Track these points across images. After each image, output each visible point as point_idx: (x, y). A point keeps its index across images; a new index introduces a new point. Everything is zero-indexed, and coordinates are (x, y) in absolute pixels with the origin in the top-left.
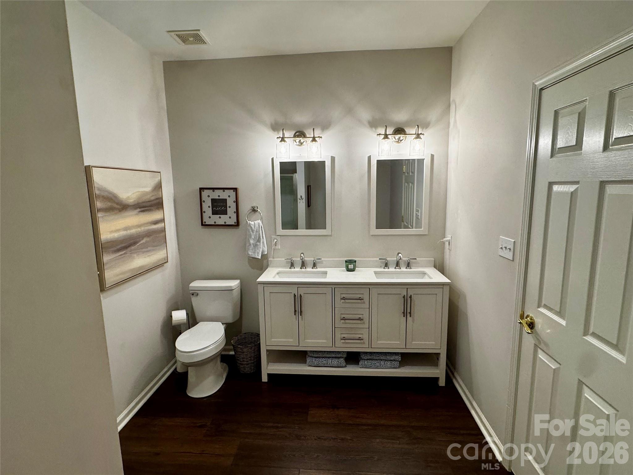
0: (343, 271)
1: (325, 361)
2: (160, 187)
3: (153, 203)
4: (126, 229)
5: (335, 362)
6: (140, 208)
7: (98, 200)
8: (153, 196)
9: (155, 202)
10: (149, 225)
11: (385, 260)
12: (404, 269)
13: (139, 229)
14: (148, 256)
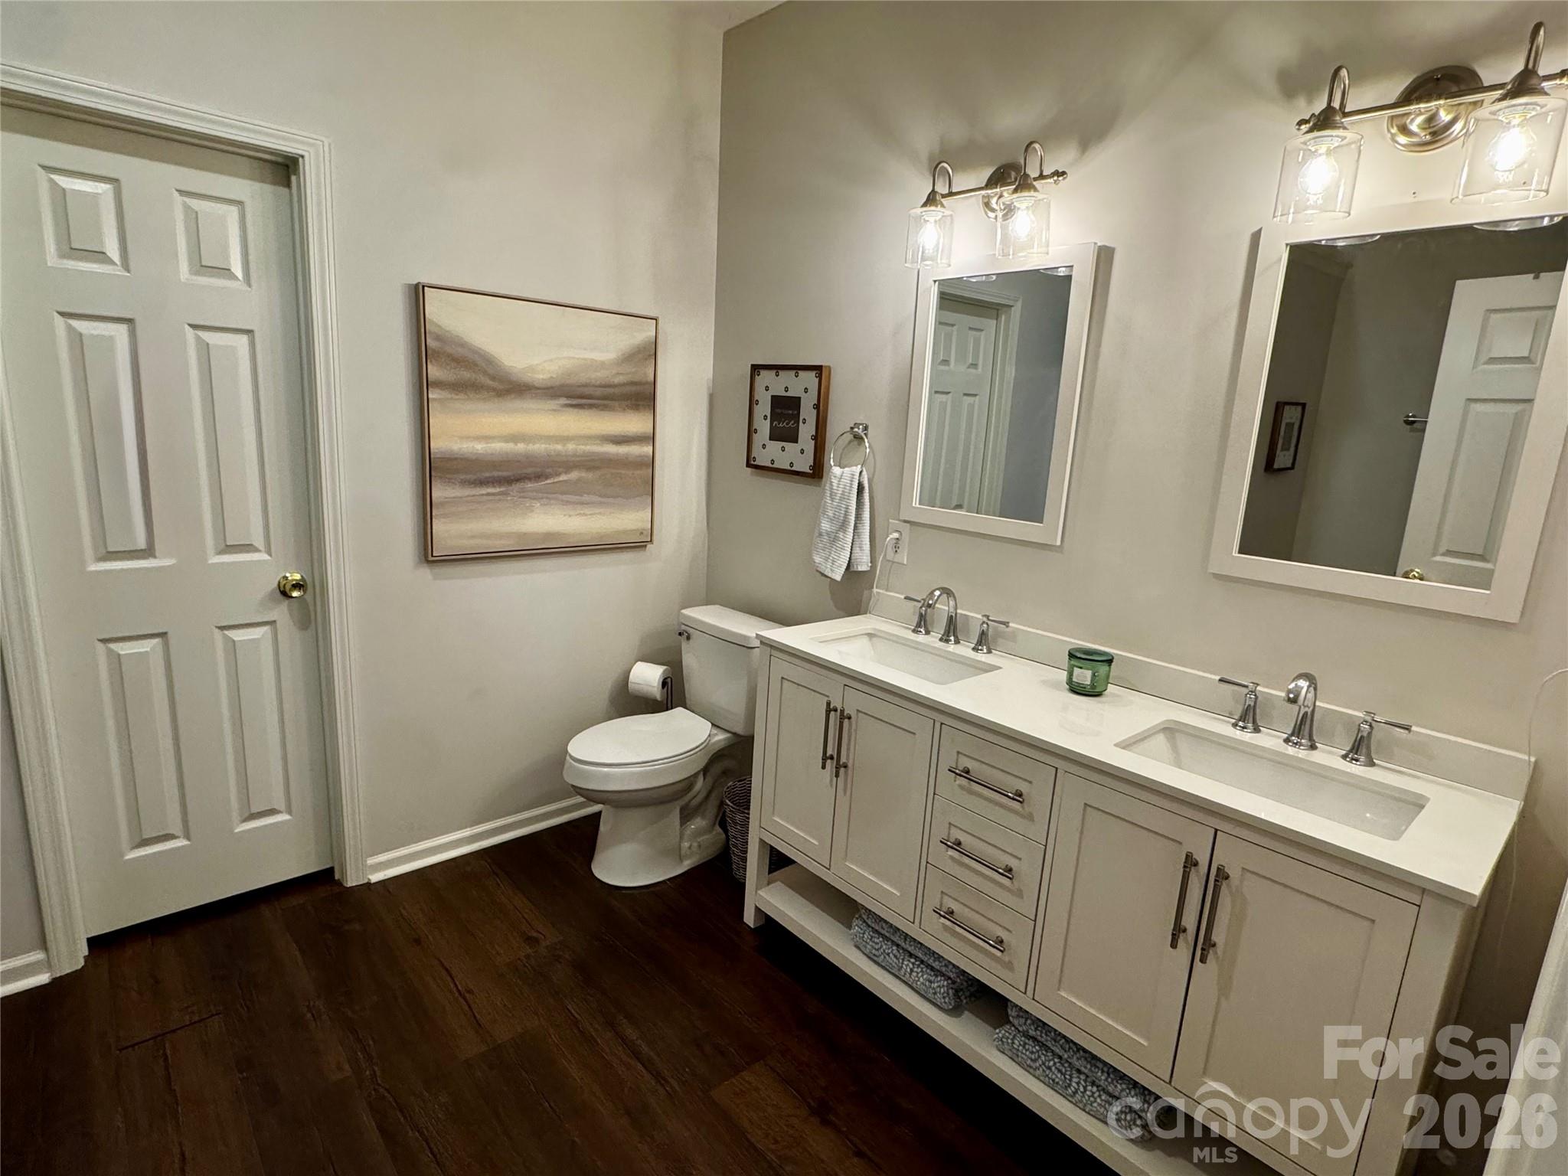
0: (1055, 685)
1: (895, 956)
2: (650, 356)
3: (617, 391)
4: (514, 438)
5: (922, 977)
6: (568, 397)
7: (433, 361)
8: (618, 374)
9: (628, 389)
10: (599, 442)
11: (1245, 691)
12: (1329, 757)
13: (559, 447)
14: (580, 514)
